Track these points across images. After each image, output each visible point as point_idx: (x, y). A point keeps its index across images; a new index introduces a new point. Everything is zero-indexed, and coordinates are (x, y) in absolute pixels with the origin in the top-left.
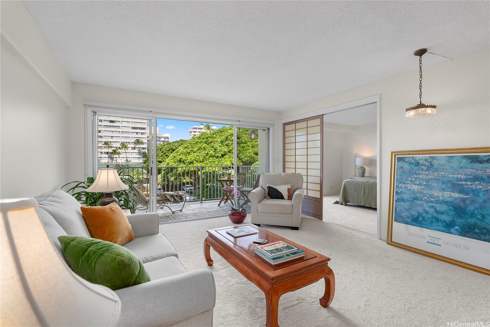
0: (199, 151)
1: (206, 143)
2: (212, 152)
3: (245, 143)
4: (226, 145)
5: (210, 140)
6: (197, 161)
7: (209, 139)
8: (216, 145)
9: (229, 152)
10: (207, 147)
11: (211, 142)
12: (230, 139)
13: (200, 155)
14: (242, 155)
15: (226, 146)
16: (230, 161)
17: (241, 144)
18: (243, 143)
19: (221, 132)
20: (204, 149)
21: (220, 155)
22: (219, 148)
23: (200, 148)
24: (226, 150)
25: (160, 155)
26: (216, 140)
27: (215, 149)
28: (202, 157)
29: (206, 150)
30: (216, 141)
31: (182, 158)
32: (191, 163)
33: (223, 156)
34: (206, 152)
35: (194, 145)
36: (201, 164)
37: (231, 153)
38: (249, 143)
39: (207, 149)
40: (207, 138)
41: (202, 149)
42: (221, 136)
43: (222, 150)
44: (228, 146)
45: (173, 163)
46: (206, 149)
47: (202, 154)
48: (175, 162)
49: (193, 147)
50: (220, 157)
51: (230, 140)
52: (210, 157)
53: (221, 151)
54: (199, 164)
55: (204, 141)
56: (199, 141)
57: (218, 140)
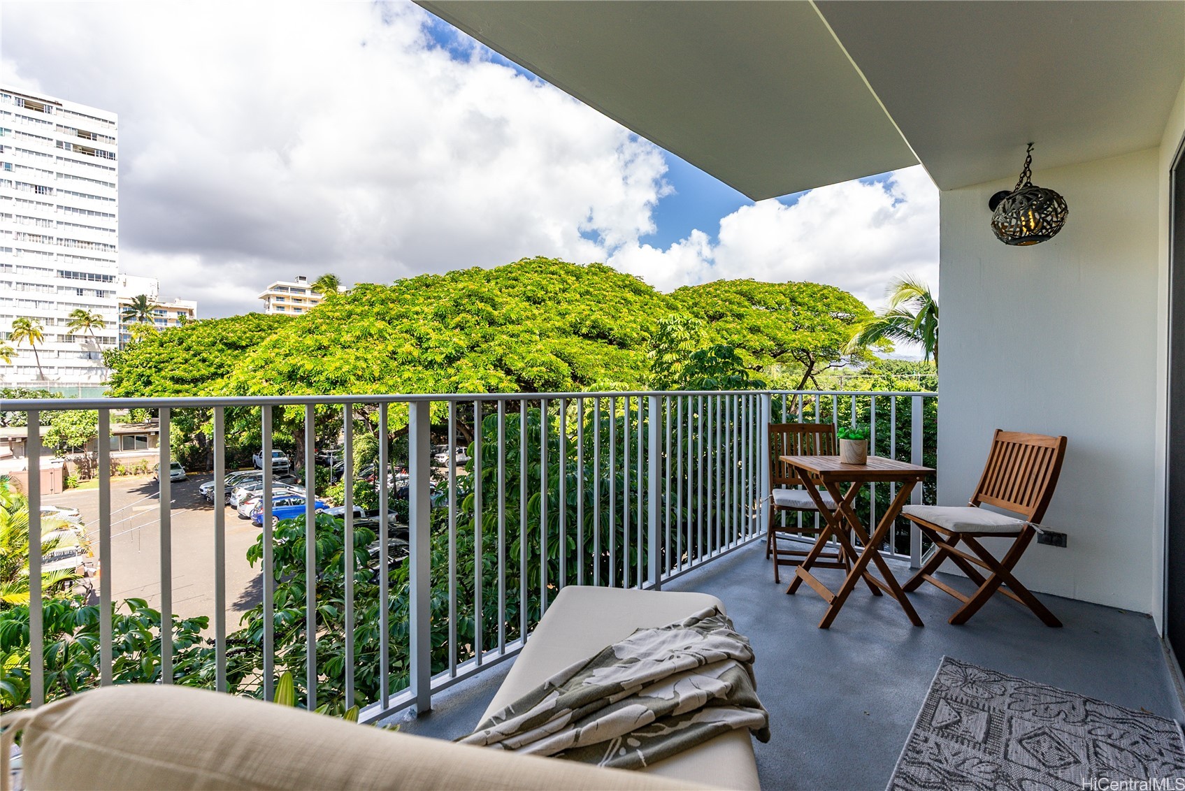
0: (363, 343)
1: (381, 316)
2: (408, 347)
3: (518, 322)
4: (455, 328)
5: (396, 309)
6: (359, 378)
7: (391, 305)
8: (423, 327)
9: (472, 348)
10: (390, 331)
11: (401, 316)
12: (469, 307)
13: (369, 356)
14: (516, 358)
15: (458, 330)
16: (482, 378)
17: (505, 324)
18: (512, 322)
19: (427, 286)
20: (382, 337)
21: (439, 358)
22: (433, 335)
23: (367, 335)
24: (461, 343)
25: (180, 360)
26: (417, 309)
27: (420, 339)
28: (379, 362)
29: (387, 342)
30: (417, 313)
31: (302, 366)
32: (337, 381)
33: (450, 360)
34: (390, 348)
35: (339, 325)
36: (375, 386)
37: (475, 351)
38: (529, 324)
39: (388, 337)
40: (383, 302)
41: (371, 335)
42: (429, 298)
43: (445, 341)
44: (462, 329)
45: (265, 384)
46: (385, 339)
47: (376, 353)
48: (270, 380)
49: (338, 331)
50: (441, 365)
51: (468, 312)
52: (403, 364)
53: (443, 343)
54: (369, 386)
55: (376, 310)
56: (358, 310)
57: (426, 310)
